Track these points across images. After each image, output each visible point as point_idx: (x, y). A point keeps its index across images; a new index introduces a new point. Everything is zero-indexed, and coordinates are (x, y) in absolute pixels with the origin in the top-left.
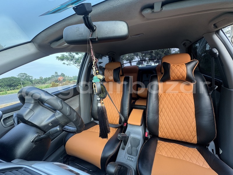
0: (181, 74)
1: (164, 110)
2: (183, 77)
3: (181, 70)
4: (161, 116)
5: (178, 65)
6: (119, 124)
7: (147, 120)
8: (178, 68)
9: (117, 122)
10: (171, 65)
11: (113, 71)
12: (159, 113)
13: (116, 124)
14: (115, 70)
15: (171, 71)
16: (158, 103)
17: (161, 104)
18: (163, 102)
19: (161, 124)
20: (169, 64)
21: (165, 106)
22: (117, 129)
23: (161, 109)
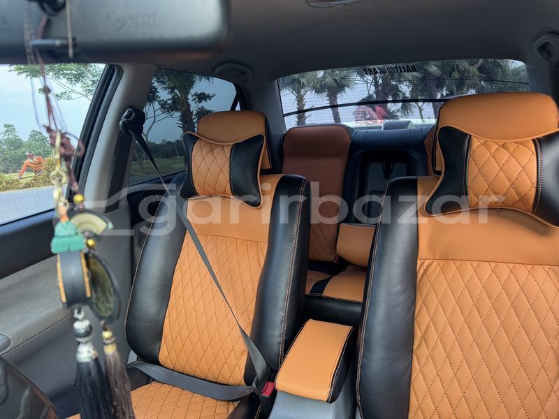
0: (513, 185)
1: (433, 335)
2: (522, 198)
3: (515, 168)
4: (423, 362)
5: (504, 146)
6: (243, 383)
7: (358, 375)
8: (504, 155)
9: (238, 376)
10: (476, 143)
11: (228, 151)
12: (415, 347)
13: (231, 381)
14: (237, 149)
15: (472, 169)
16: (414, 302)
17: (424, 309)
18: (434, 301)
19: (421, 398)
20: (466, 135)
21: (442, 318)
22: (236, 404)
23: (424, 328)
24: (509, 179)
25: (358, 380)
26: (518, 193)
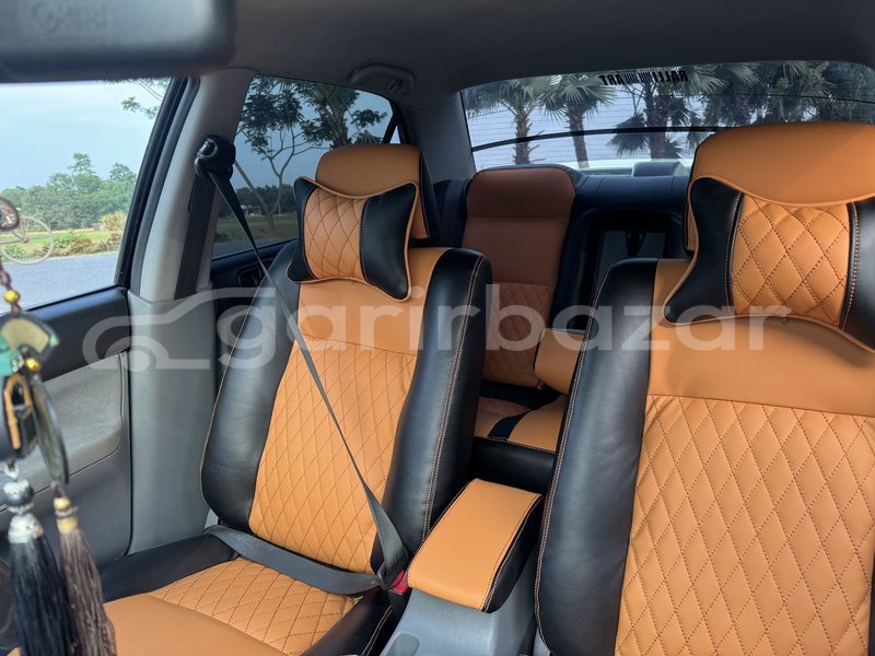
0: (806, 280)
1: (662, 517)
2: (822, 303)
3: (812, 252)
4: (642, 559)
5: (797, 215)
6: (370, 569)
7: (539, 573)
8: (796, 230)
9: (361, 559)
10: (751, 207)
11: (358, 208)
12: (633, 535)
13: (353, 566)
14: (373, 204)
15: (741, 251)
16: (636, 462)
17: (651, 477)
18: (667, 463)
19: (636, 615)
20: (735, 192)
21: (679, 491)
22: (356, 600)
23: (648, 507)
24: (800, 270)
25: (538, 579)
26: (815, 294)
